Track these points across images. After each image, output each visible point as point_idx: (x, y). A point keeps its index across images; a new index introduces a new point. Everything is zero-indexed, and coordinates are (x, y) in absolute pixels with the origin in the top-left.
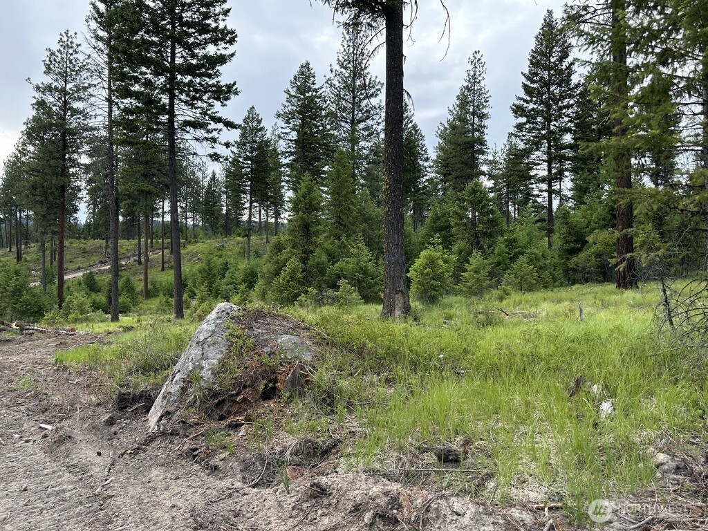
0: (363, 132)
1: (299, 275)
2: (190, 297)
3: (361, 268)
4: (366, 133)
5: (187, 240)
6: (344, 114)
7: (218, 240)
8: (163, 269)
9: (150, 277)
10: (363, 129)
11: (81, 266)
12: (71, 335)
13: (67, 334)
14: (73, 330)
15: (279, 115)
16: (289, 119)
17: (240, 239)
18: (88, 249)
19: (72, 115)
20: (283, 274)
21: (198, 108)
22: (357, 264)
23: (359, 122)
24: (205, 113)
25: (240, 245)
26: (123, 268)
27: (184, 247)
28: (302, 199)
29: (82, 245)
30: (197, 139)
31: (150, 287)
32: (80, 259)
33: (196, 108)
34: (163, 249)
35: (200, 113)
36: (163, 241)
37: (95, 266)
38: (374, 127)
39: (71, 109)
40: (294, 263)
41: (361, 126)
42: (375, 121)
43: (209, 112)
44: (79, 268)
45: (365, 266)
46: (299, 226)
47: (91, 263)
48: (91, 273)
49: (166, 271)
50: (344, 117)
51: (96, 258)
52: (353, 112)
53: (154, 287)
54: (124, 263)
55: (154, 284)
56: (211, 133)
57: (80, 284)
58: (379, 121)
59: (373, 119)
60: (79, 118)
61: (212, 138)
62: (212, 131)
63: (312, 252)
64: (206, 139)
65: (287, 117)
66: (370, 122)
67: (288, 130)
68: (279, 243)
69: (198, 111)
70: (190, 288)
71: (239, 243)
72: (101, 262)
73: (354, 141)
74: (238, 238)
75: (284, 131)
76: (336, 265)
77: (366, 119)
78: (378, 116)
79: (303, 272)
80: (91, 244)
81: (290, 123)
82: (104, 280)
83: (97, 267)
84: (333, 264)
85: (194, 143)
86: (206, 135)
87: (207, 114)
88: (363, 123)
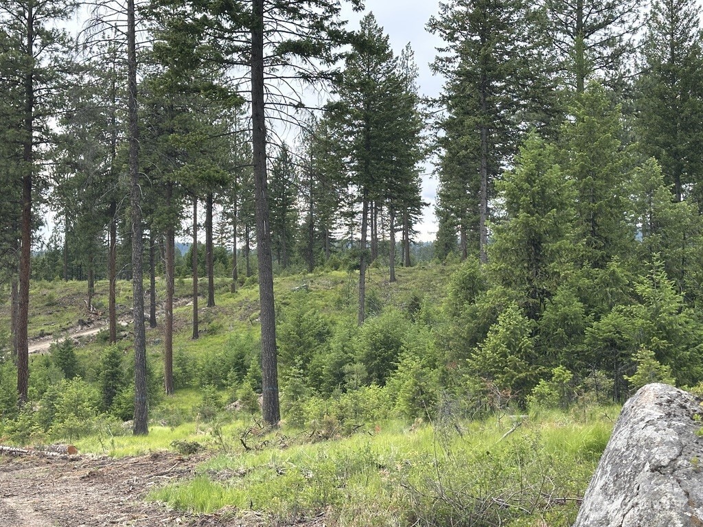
0: (601, 49)
1: (527, 341)
2: (254, 389)
3: (662, 327)
4: (608, 51)
5: (235, 277)
6: (562, 17)
7: (295, 276)
8: (196, 335)
9: (175, 350)
10: (602, 44)
11: (46, 331)
12: (72, 460)
13: (65, 458)
14: (72, 450)
15: (433, 26)
16: (455, 31)
17: (342, 274)
18: (57, 297)
19: (44, 45)
20: (492, 339)
21: (304, 16)
22: (653, 317)
23: (593, 30)
24: (318, 26)
25: (340, 287)
26: (123, 333)
27: (233, 291)
28: (526, 185)
29: (45, 291)
30: (306, 77)
31: (176, 369)
32: (42, 317)
33: (302, 17)
34: (195, 296)
35: (310, 27)
36: (196, 281)
37: (71, 331)
38: (626, 37)
39: (41, 32)
40: (512, 317)
41: (596, 37)
42: (626, 25)
43: (326, 23)
44: (42, 335)
45: (670, 323)
46: (519, 241)
47: (64, 325)
48: (68, 343)
49: (202, 337)
50: (560, 22)
51: (72, 316)
52: (580, 9)
53: (184, 371)
54: (124, 324)
55: (182, 362)
56: (334, 62)
57: (48, 365)
58: (634, 26)
59: (623, 22)
60: (57, 50)
61: (334, 74)
62: (336, 59)
63: (549, 295)
64: (323, 75)
65: (449, 28)
66: (615, 29)
67: (453, 53)
68: (472, 277)
69: (305, 22)
70: (255, 371)
71: (336, 283)
72: (82, 323)
73: (582, 70)
74: (335, 273)
75: (443, 55)
76: (604, 320)
77: (607, 23)
78: (633, 15)
79: (532, 335)
80: (62, 288)
81: (457, 39)
82: (92, 356)
83: (75, 332)
84: (597, 319)
85: (299, 85)
86: (324, 68)
87: (323, 28)
88: (602, 32)
